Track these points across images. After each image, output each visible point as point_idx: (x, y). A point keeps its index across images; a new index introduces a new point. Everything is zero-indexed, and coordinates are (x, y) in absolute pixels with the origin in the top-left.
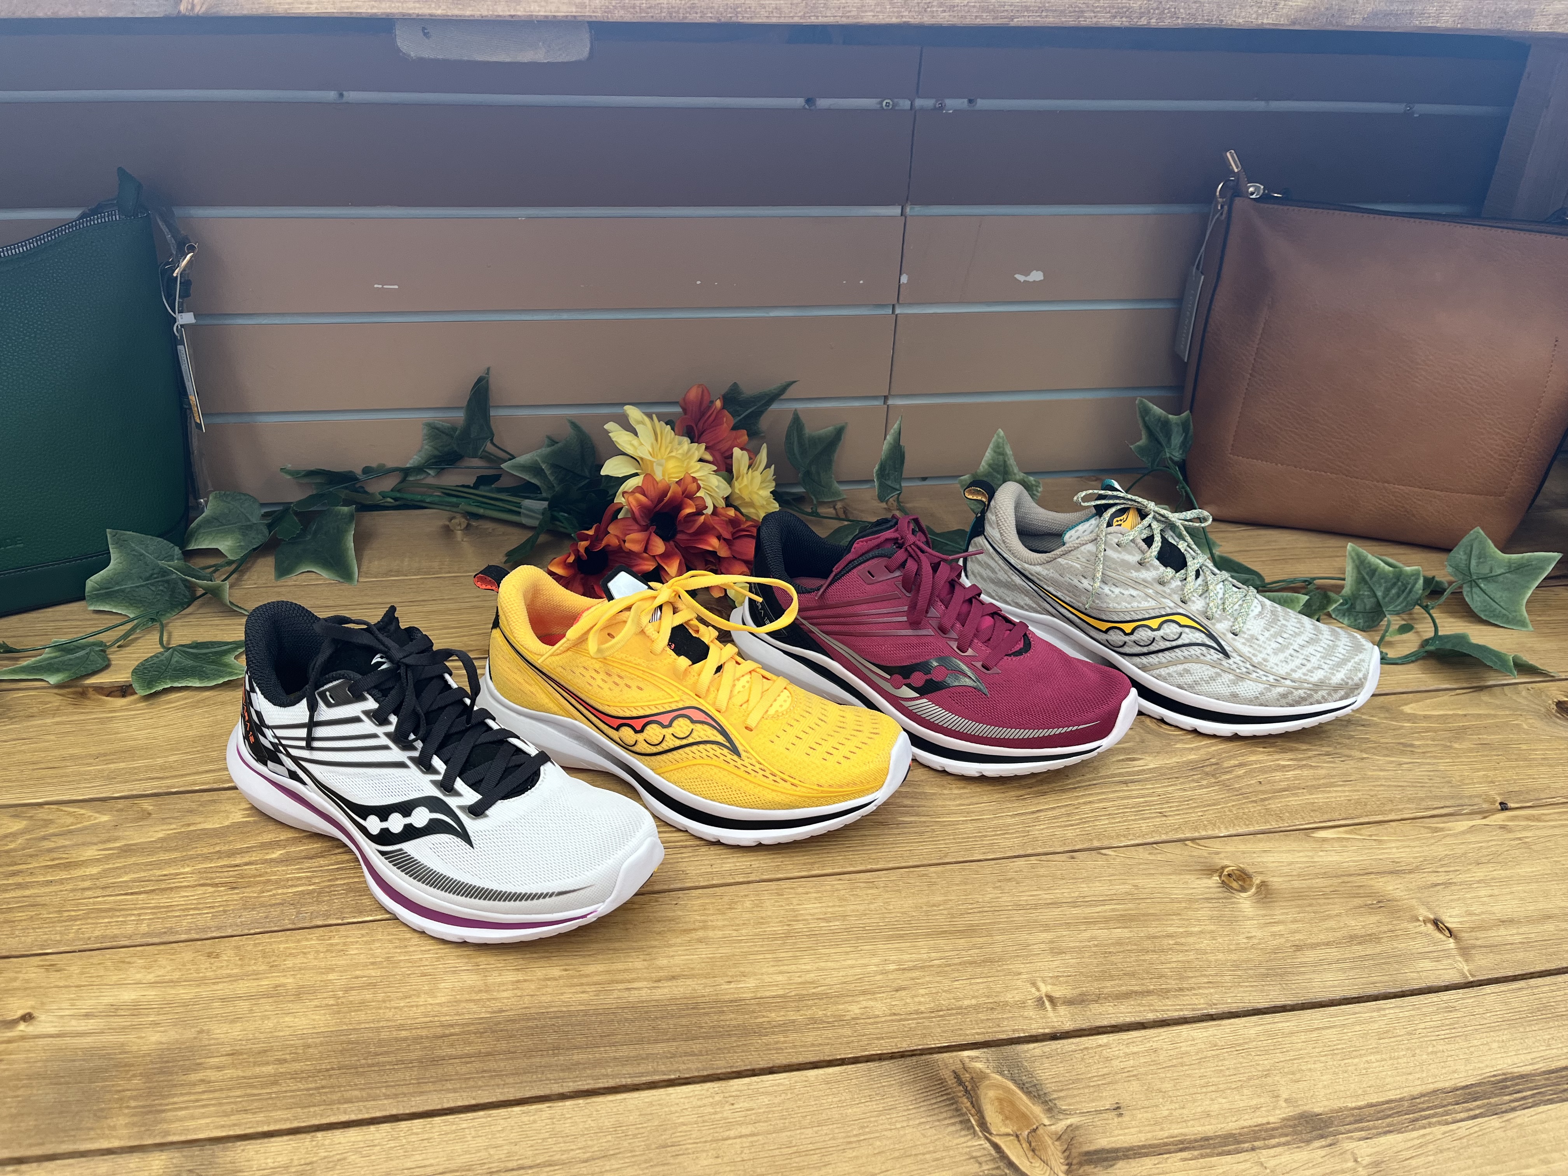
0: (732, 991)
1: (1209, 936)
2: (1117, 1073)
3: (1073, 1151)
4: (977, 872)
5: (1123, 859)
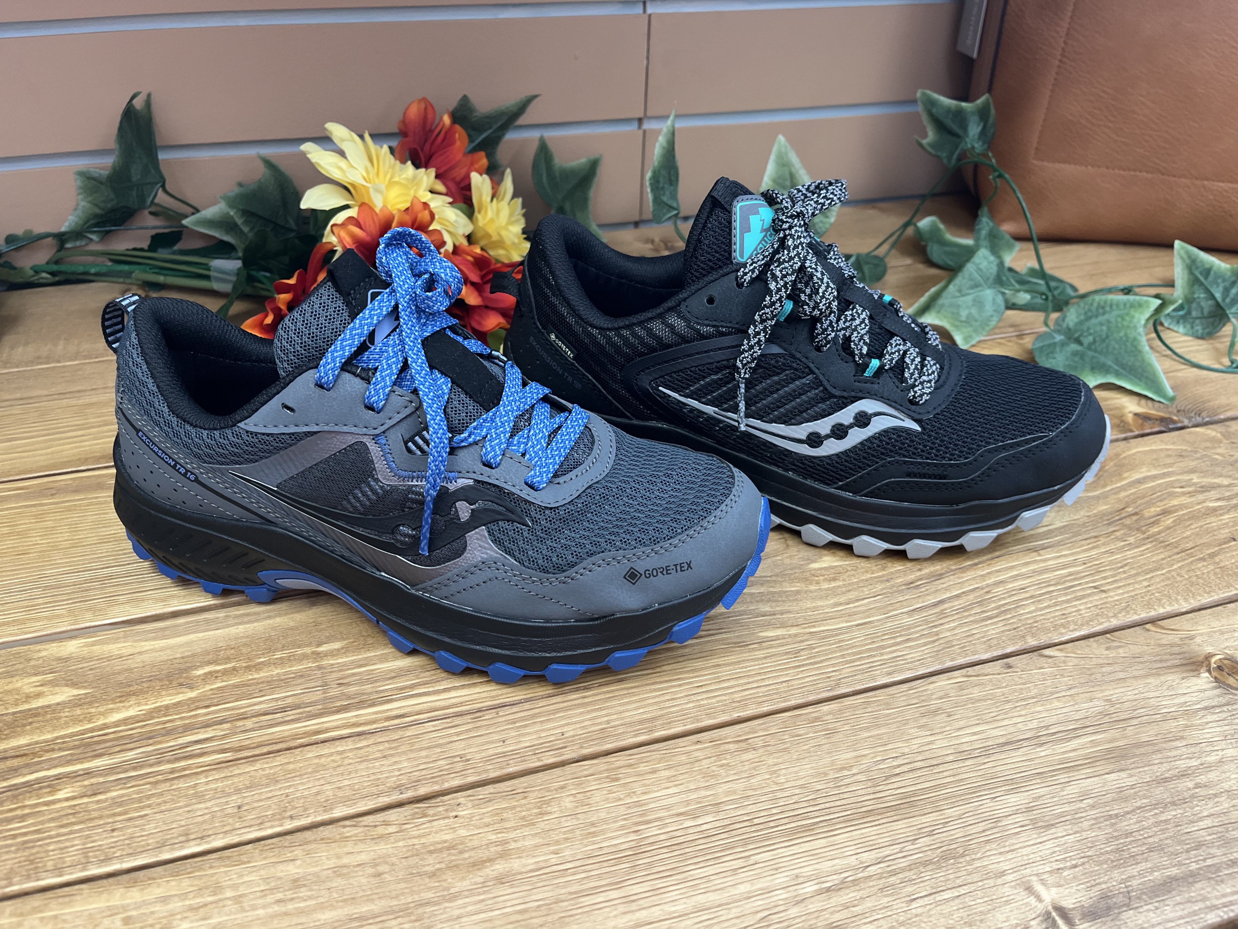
5: (1076, 661)
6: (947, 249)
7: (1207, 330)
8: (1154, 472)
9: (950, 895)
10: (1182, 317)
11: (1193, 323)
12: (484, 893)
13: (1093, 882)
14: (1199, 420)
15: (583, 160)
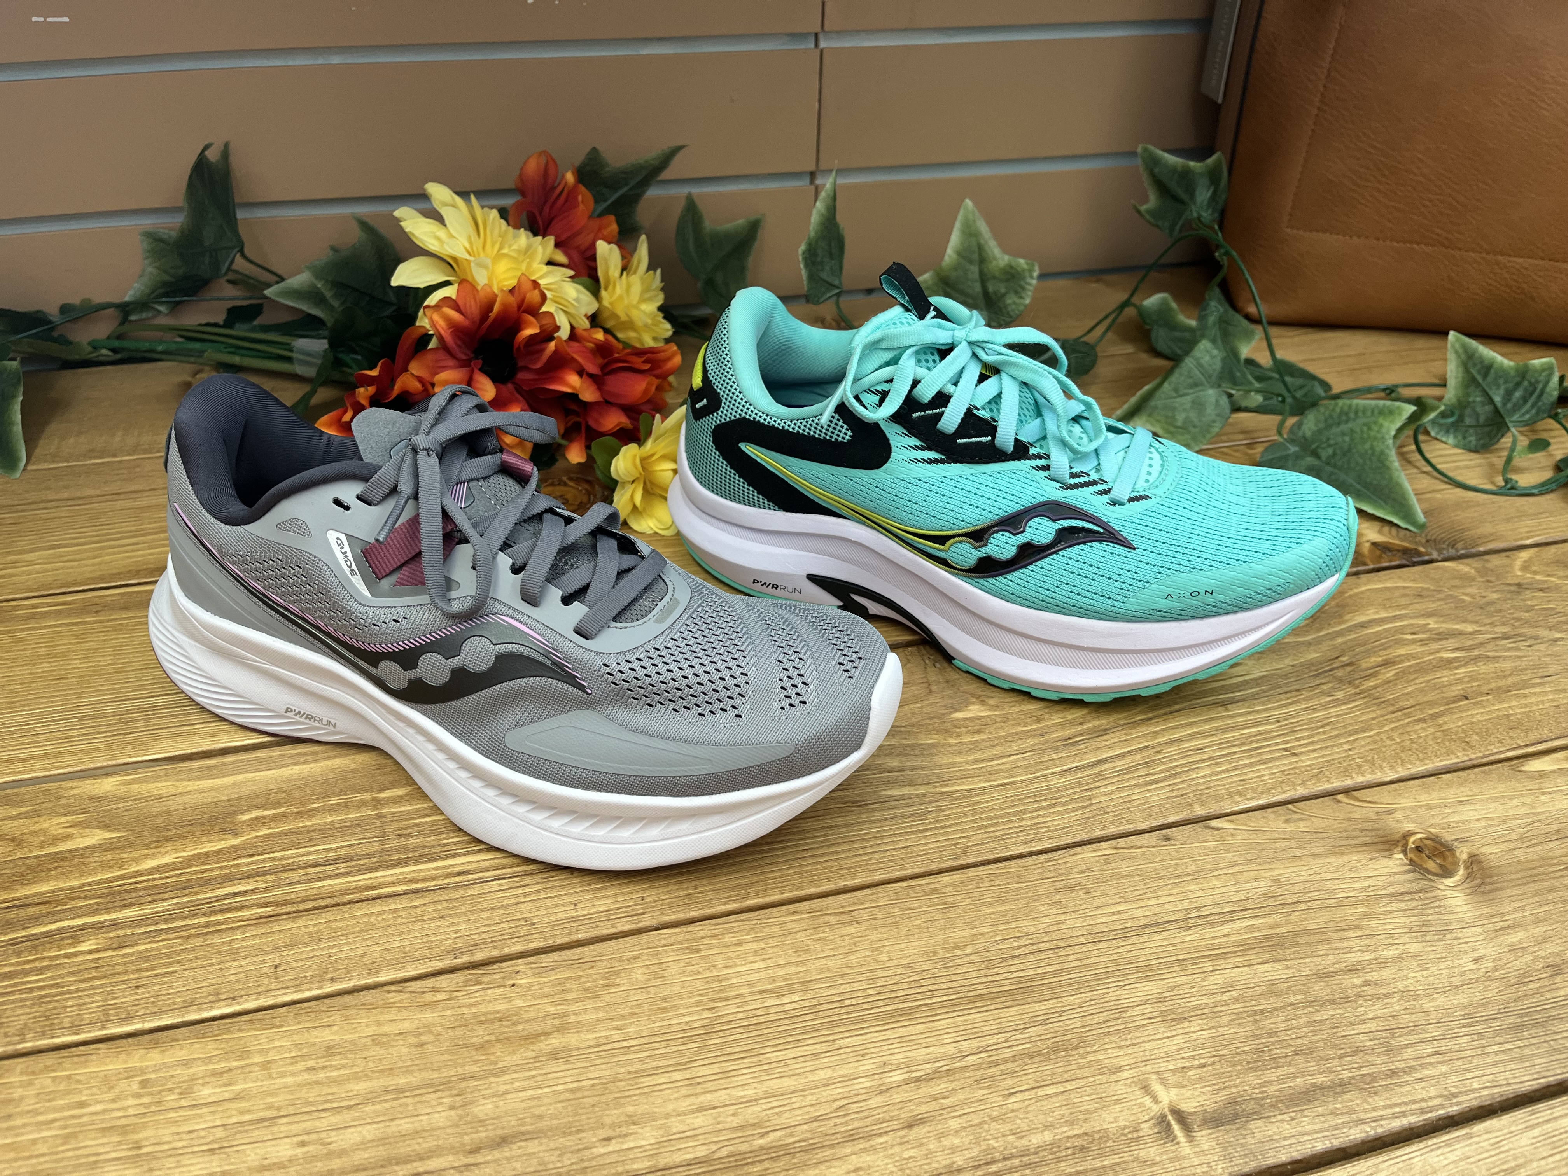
4: (1019, 879)
5: (1246, 835)
6: (1177, 334)
7: (1482, 442)
8: (1383, 615)
9: (1054, 1091)
10: (1453, 424)
11: (1466, 431)
12: (535, 1068)
13: (1221, 1085)
14: (1452, 552)
15: (741, 222)
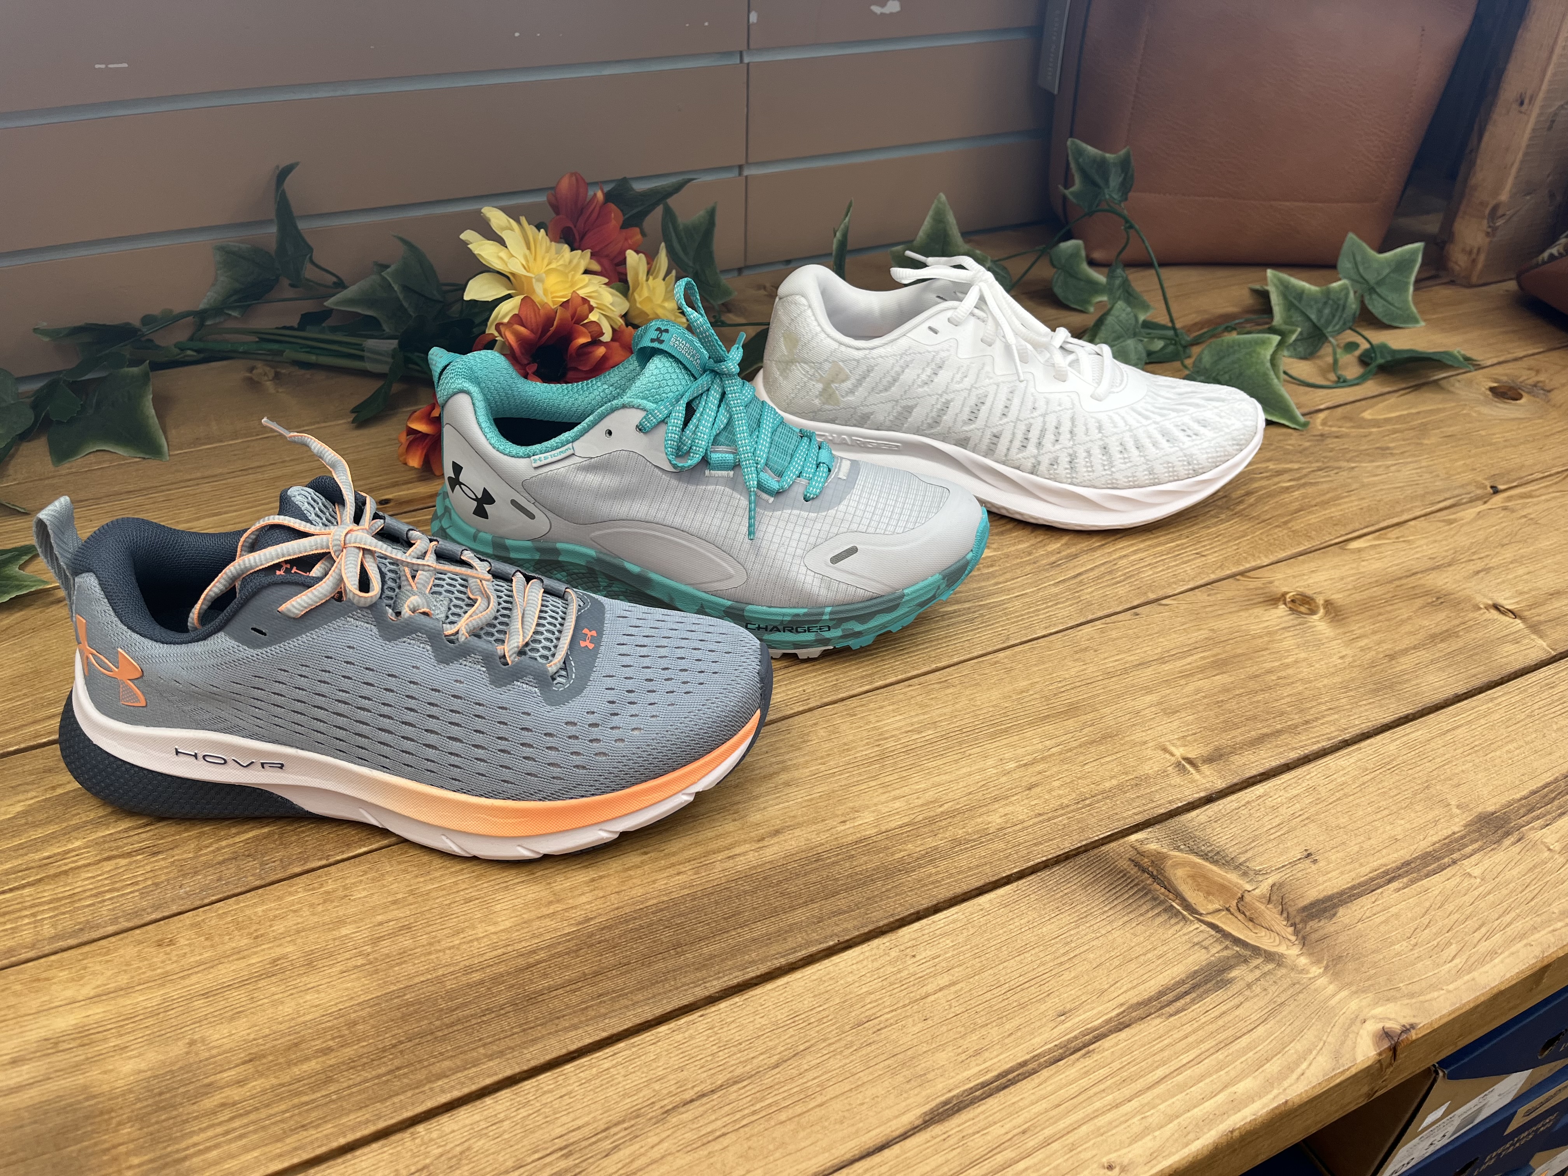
0: (851, 831)
1: (1305, 664)
2: (1289, 820)
3: (1290, 910)
4: (1049, 649)
7: (1309, 351)
9: (1111, 758)
13: (1208, 742)
15: (704, 212)
